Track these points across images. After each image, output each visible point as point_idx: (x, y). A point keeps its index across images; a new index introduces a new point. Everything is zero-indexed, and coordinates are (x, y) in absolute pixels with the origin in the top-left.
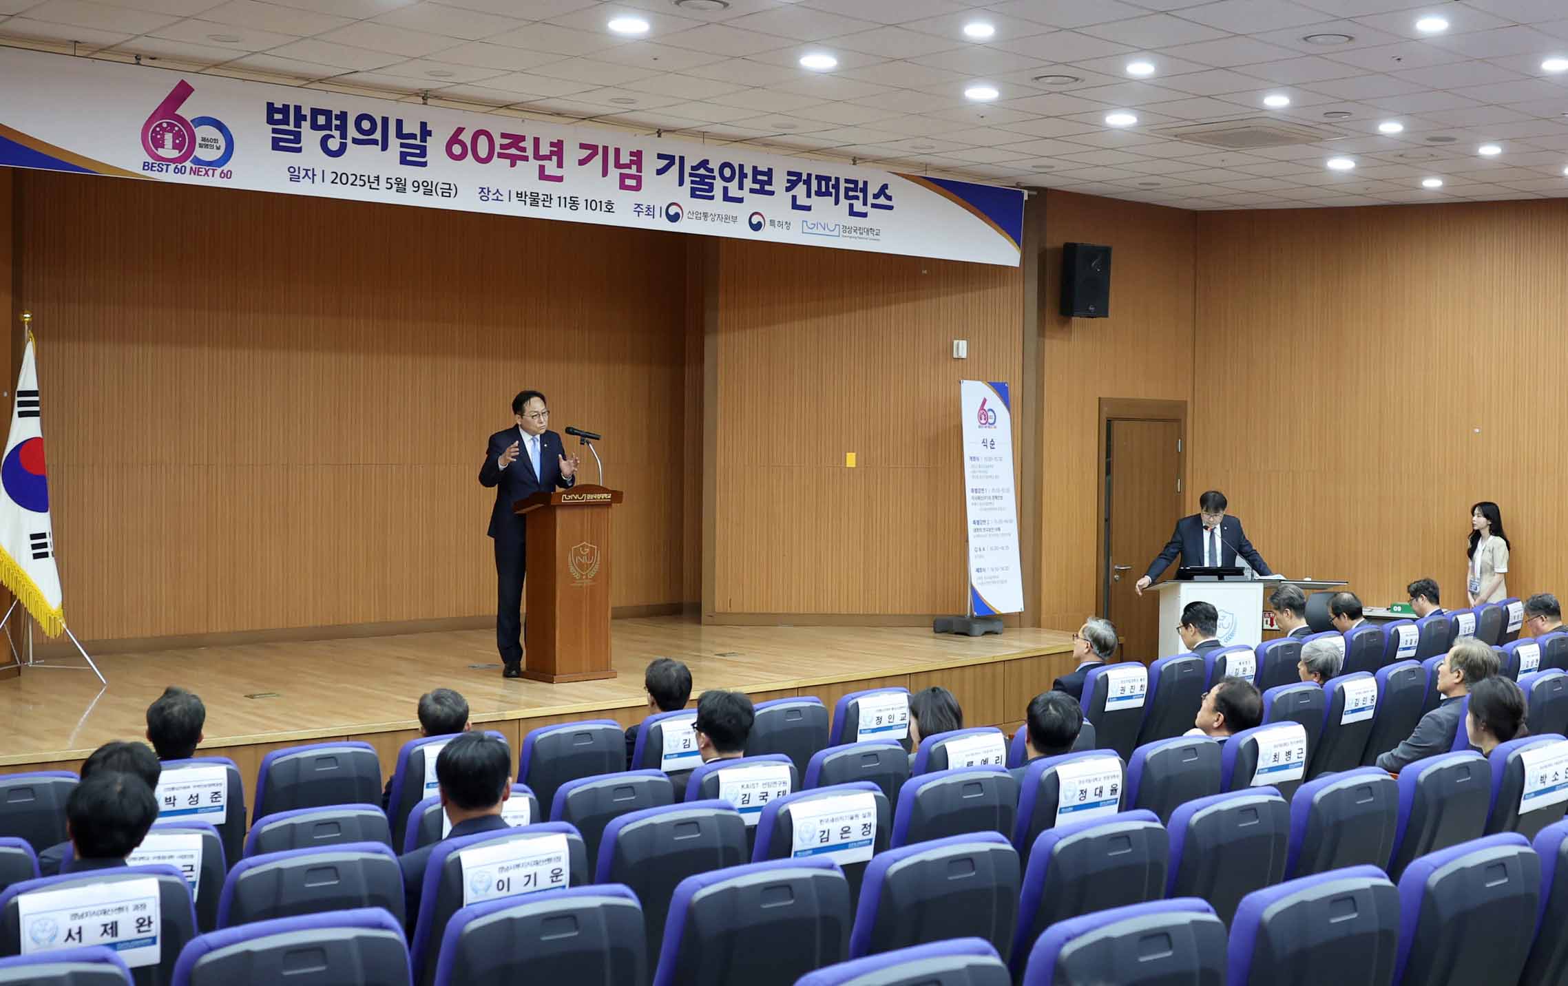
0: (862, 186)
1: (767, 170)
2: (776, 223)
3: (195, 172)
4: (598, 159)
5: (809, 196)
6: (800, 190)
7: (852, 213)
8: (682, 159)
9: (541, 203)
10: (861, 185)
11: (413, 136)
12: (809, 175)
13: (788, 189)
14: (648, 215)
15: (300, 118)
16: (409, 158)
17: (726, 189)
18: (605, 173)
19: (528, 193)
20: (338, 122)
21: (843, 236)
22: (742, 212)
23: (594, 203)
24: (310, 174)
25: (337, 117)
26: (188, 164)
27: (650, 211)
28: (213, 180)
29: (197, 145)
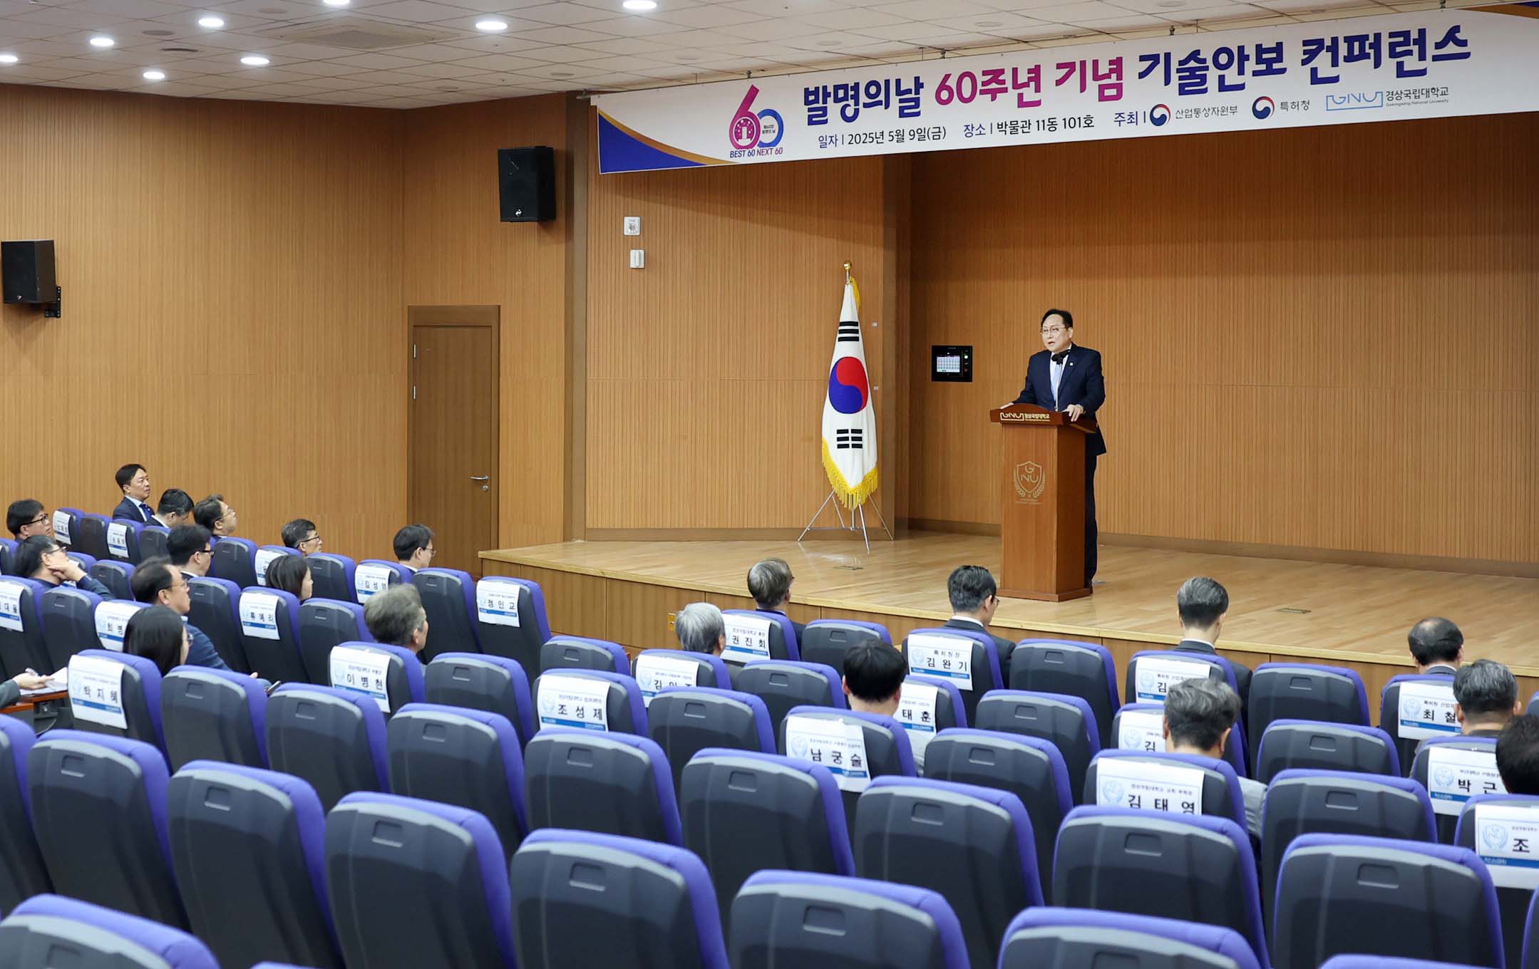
0: (1417, 37)
1: (1275, 46)
2: (1289, 105)
3: (760, 153)
4: (1076, 75)
5: (1335, 63)
6: (1322, 62)
7: (1401, 72)
8: (1168, 56)
9: (1020, 130)
10: (1414, 35)
11: (909, 91)
12: (1335, 40)
13: (1304, 62)
14: (1131, 122)
15: (826, 95)
16: (906, 111)
17: (1222, 78)
18: (1083, 88)
19: (1008, 123)
20: (853, 93)
21: (1388, 105)
22: (1243, 101)
23: (1072, 121)
24: (833, 140)
25: (852, 88)
26: (756, 148)
27: (1133, 118)
28: (771, 157)
29: (761, 132)
